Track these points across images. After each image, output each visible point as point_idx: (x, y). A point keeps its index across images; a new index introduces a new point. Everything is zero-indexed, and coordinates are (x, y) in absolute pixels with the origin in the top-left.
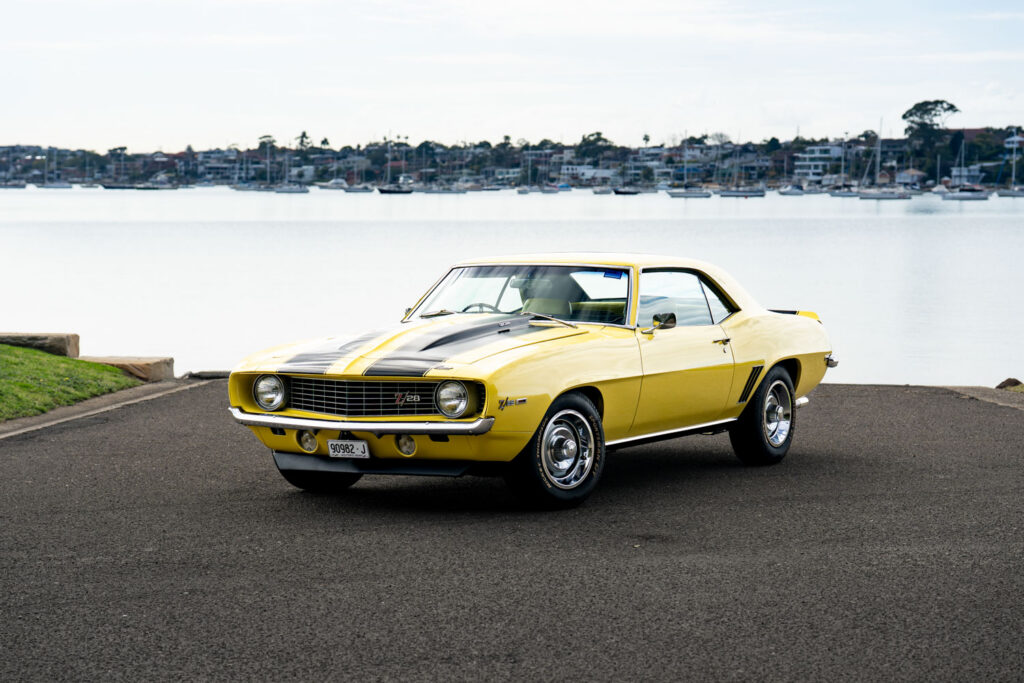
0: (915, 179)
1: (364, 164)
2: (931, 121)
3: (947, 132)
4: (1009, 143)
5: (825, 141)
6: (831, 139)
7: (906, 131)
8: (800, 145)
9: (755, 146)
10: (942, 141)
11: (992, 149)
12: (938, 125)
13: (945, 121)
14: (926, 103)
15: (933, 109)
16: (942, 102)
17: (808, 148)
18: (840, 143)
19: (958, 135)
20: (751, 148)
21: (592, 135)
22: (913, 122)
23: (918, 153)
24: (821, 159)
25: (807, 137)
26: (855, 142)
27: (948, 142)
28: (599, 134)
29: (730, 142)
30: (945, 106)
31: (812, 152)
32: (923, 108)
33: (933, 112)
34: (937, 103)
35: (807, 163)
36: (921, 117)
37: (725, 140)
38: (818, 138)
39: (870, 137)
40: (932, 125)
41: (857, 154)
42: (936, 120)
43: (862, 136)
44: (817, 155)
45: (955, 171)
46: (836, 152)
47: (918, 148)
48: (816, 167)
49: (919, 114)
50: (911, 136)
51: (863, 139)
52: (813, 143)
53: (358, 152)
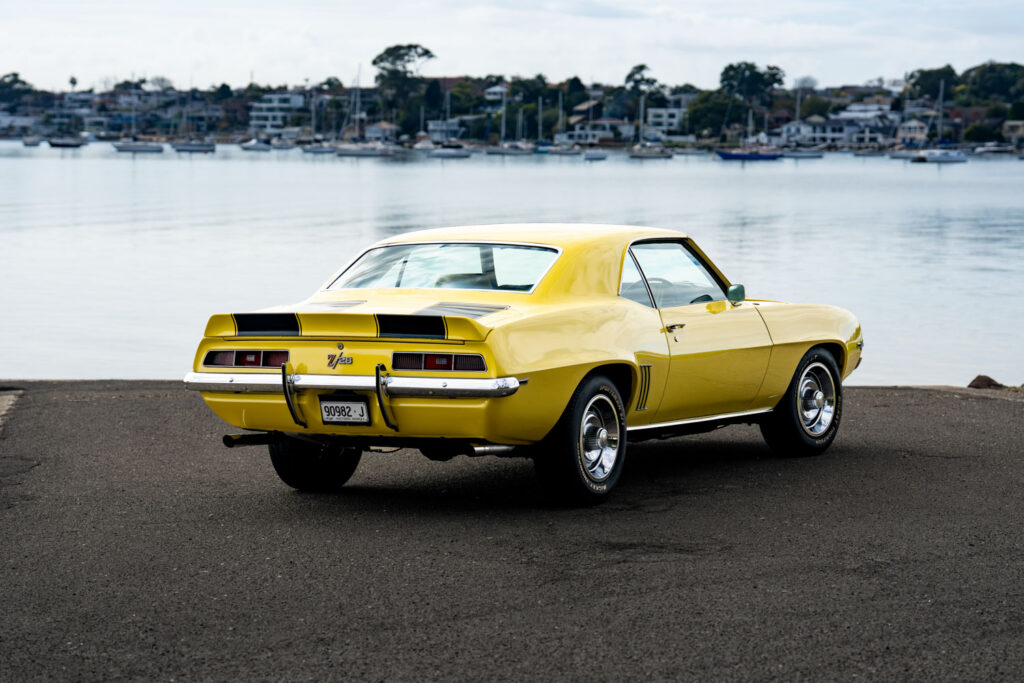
0: (388, 133)
2: (404, 67)
3: (422, 80)
4: (490, 94)
5: (283, 89)
6: (290, 87)
7: (377, 78)
8: (255, 93)
9: (202, 93)
10: (415, 90)
11: (471, 100)
12: (411, 72)
13: (419, 68)
14: (398, 48)
15: (406, 54)
16: (416, 47)
17: (267, 96)
18: (301, 92)
19: (435, 85)
20: (198, 95)
21: (8, 76)
22: (384, 68)
23: (391, 104)
24: (281, 109)
25: (263, 84)
26: (319, 90)
27: (423, 92)
28: (15, 75)
29: (172, 88)
30: (420, 51)
31: (270, 101)
32: (396, 53)
33: (406, 58)
34: (410, 47)
35: (264, 114)
36: (393, 63)
37: (166, 85)
38: (274, 86)
39: (333, 85)
40: (406, 72)
41: (321, 104)
42: (410, 67)
43: (325, 84)
44: (276, 104)
45: (431, 125)
46: (298, 102)
47: (390, 98)
48: (274, 118)
49: (390, 59)
50: (382, 85)
51: (326, 87)
52: (269, 90)
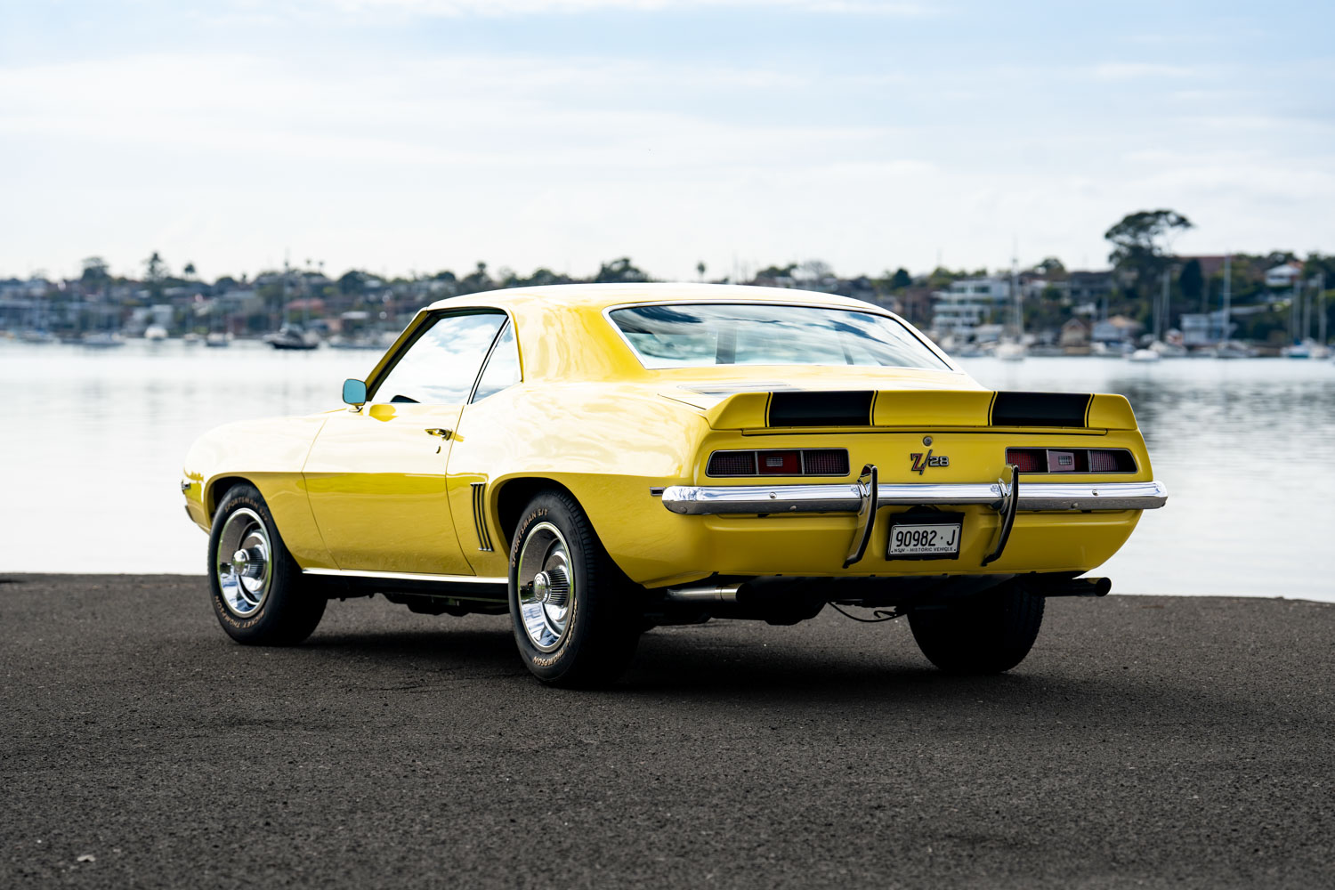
0: (1125, 333)
1: (252, 303)
2: (1149, 241)
3: (1175, 259)
4: (1274, 277)
5: (981, 274)
6: (992, 271)
7: (1111, 258)
8: (944, 280)
9: (870, 281)
10: (1167, 274)
11: (1245, 286)
12: (1160, 249)
13: (1170, 242)
14: (1142, 215)
15: (1153, 223)
16: (1166, 213)
17: (957, 284)
18: (1007, 278)
19: (1192, 267)
20: (865, 284)
21: (616, 262)
22: (1121, 244)
23: (1131, 294)
24: (975, 301)
25: (954, 268)
26: (1030, 275)
27: (1177, 275)
28: (626, 261)
29: (832, 276)
30: (1172, 218)
31: (962, 290)
32: (1138, 222)
33: (1153, 228)
34: (1159, 214)
35: (956, 307)
36: (1134, 236)
37: (825, 272)
38: (971, 269)
39: (1052, 268)
40: (1151, 249)
41: (1033, 295)
42: (1158, 241)
43: (1040, 266)
44: (970, 294)
45: (1187, 322)
46: (1002, 291)
47: (1129, 284)
48: (969, 314)
49: (1131, 230)
50: (1118, 266)
51: (1041, 271)
52: (962, 276)
53: (242, 286)
